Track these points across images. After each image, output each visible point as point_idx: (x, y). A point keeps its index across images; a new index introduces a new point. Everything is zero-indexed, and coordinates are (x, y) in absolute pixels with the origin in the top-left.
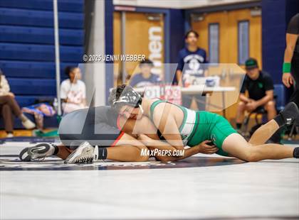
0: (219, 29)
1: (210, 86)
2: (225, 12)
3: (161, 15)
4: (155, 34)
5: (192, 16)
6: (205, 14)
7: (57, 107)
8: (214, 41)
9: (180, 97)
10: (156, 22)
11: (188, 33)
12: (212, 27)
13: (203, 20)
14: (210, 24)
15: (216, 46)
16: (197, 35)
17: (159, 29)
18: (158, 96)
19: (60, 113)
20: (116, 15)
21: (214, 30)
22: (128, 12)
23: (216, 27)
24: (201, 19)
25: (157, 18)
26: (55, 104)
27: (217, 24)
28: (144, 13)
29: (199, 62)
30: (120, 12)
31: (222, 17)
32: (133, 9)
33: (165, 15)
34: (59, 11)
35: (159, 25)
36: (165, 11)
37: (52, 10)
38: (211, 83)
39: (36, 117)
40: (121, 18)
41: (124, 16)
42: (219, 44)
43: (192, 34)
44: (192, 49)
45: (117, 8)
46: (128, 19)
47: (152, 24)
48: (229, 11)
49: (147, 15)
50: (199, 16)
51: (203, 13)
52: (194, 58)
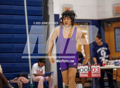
1: (117, 65)
5: (104, 23)
6: (112, 23)
7: (30, 78)
9: (99, 72)
12: (116, 30)
13: (112, 26)
14: (115, 28)
18: (88, 72)
19: (32, 83)
24: (110, 25)
26: (29, 77)
29: (105, 50)
35: (86, 29)
37: (25, 24)
38: (118, 64)
39: (19, 85)
49: (79, 24)
50: (109, 24)
51: (111, 22)
52: (102, 49)
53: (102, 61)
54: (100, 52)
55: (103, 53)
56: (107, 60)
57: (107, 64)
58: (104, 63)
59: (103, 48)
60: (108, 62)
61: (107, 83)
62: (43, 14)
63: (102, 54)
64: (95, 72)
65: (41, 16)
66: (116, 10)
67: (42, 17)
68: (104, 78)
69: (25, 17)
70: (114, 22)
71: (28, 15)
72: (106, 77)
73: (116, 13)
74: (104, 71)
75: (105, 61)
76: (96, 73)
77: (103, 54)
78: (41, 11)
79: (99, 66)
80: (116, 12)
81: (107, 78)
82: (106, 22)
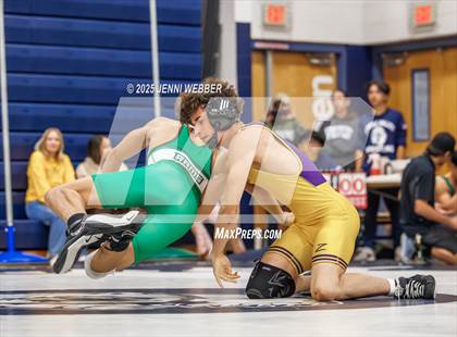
0: (429, 79)
2: (439, 50)
3: (332, 56)
4: (323, 87)
5: (383, 56)
6: (406, 54)
8: (421, 99)
9: (364, 192)
10: (323, 68)
11: (369, 86)
12: (417, 76)
13: (404, 63)
14: (414, 71)
15: (425, 107)
17: (329, 80)
20: (255, 57)
21: (420, 81)
22: (276, 51)
23: (424, 75)
24: (398, 61)
25: (326, 61)
27: (427, 70)
28: (303, 53)
29: (387, 130)
30: (264, 52)
31: (435, 58)
32: (286, 47)
33: (338, 55)
34: (160, 50)
35: (330, 74)
36: (338, 50)
37: (150, 50)
40: (265, 62)
41: (270, 58)
42: (429, 104)
43: (374, 88)
45: (258, 45)
46: (276, 62)
47: (317, 71)
48: (445, 48)
49: (308, 55)
50: (396, 58)
51: (401, 52)
52: (379, 125)
53: (369, 161)
54: (371, 131)
55: (379, 135)
56: (385, 160)
57: (386, 173)
58: (375, 166)
59: (383, 123)
60: (388, 165)
61: (388, 227)
62: (203, 20)
63: (374, 140)
64: (350, 193)
65: (199, 25)
66: (418, 15)
67: (202, 29)
68: (380, 214)
69: (149, 30)
70: (411, 52)
71: (159, 23)
72: (383, 211)
73: (419, 26)
74: (377, 193)
75: (379, 162)
76: (353, 196)
77: (378, 140)
78: (199, 12)
79: (362, 176)
80: (418, 20)
81: (387, 214)
82: (387, 53)
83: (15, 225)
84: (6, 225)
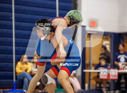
4: (106, 44)
10: (107, 39)
11: (119, 45)
16: (124, 46)
18: (107, 75)
25: (107, 37)
29: (125, 58)
36: (111, 34)
44: (122, 52)
47: (104, 40)
54: (120, 58)
57: (124, 69)
58: (121, 67)
60: (124, 67)
61: (124, 85)
75: (122, 66)
81: (124, 81)
83: (16, 81)
84: (13, 82)
